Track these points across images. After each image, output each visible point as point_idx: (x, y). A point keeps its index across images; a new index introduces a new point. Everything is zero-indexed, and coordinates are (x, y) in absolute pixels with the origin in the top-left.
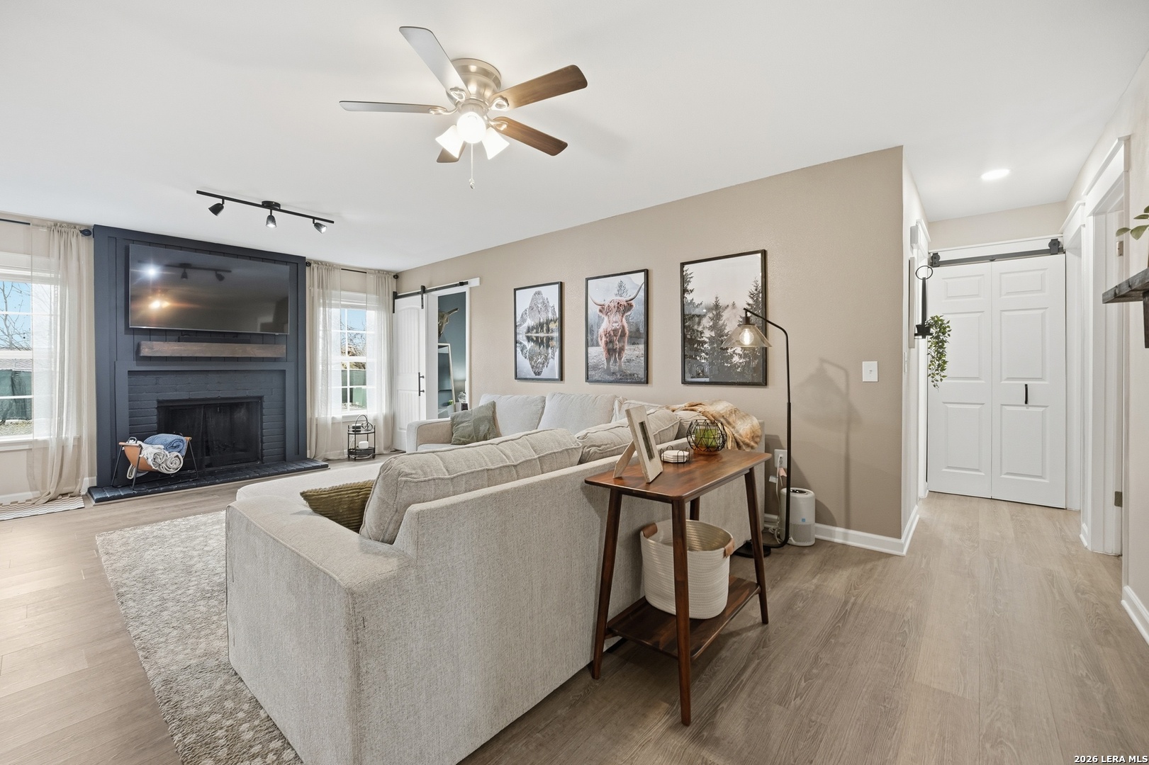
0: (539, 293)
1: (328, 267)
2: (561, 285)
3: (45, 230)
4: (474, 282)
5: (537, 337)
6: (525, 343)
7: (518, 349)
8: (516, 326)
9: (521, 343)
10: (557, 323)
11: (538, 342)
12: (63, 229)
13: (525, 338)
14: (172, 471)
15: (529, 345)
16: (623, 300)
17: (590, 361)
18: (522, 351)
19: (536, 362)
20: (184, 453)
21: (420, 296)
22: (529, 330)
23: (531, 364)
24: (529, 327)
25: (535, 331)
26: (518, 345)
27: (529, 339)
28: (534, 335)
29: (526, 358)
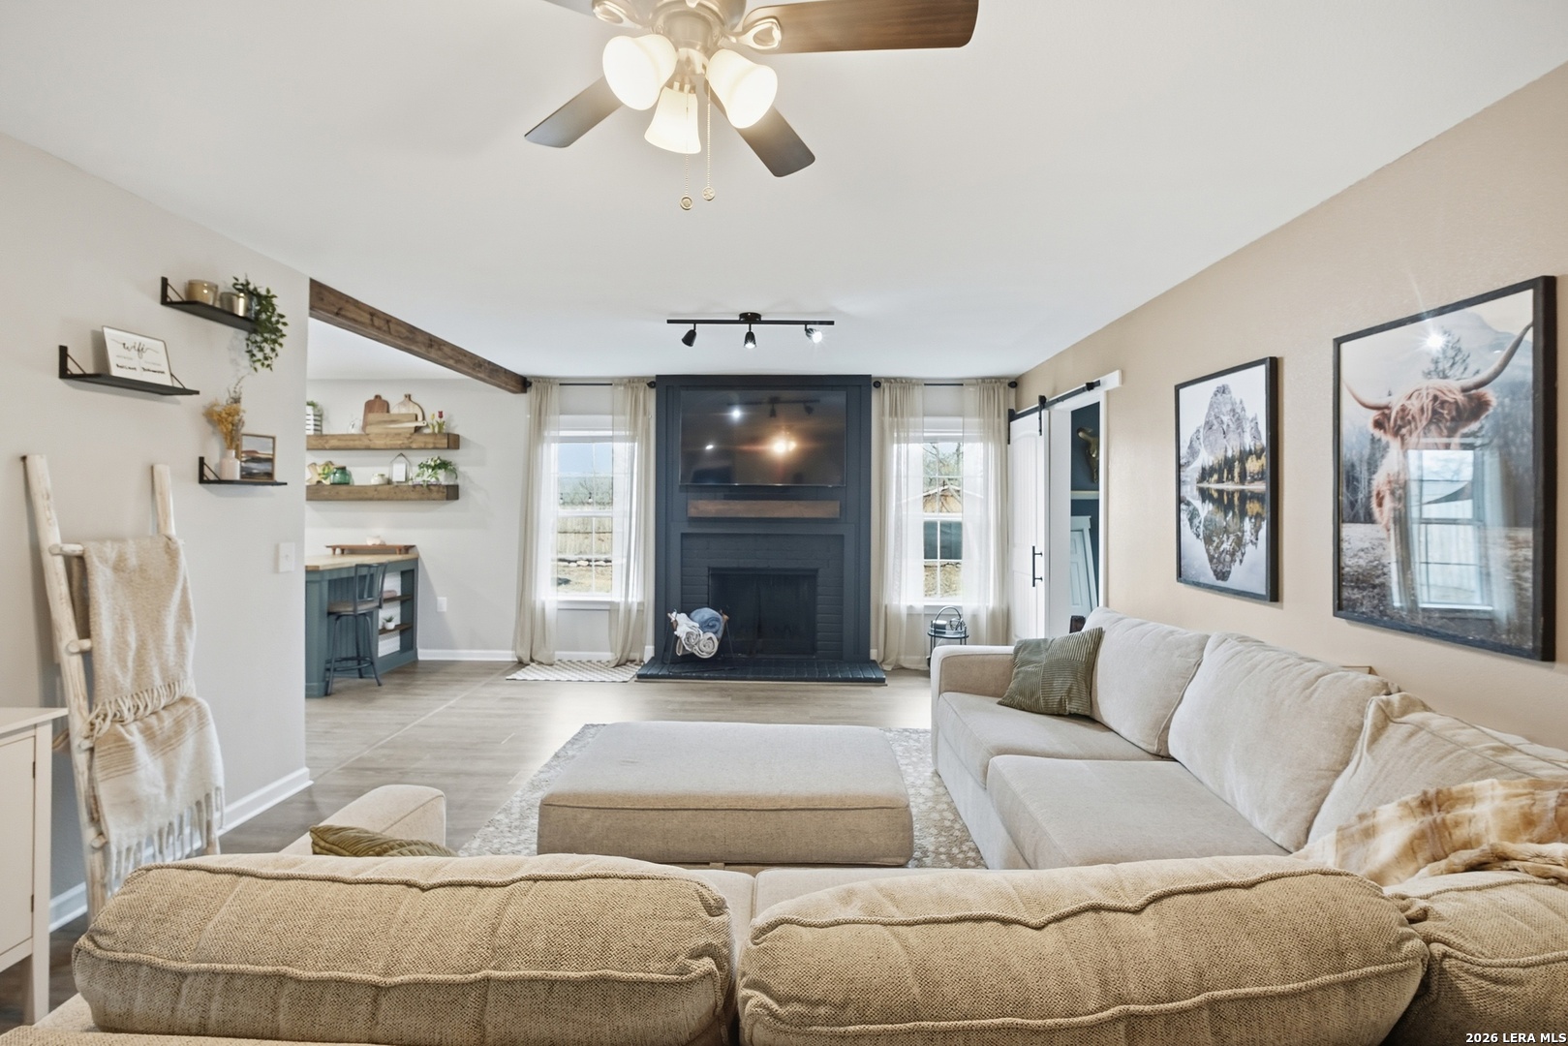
0: (1223, 390)
1: (904, 384)
2: (1274, 367)
3: (622, 388)
4: (1112, 381)
5: (1221, 492)
6: (1197, 503)
7: (1184, 517)
8: (1179, 467)
9: (1188, 504)
10: (1264, 460)
11: (1223, 502)
12: (635, 385)
13: (1196, 493)
14: (706, 656)
15: (1205, 509)
16: (1453, 388)
17: (1347, 560)
18: (1191, 520)
19: (1217, 547)
20: (720, 635)
21: (1038, 413)
22: (1205, 474)
23: (1208, 551)
24: (1204, 469)
25: (1216, 477)
26: (1183, 507)
27: (1205, 495)
28: (1213, 485)
29: (1198, 536)
